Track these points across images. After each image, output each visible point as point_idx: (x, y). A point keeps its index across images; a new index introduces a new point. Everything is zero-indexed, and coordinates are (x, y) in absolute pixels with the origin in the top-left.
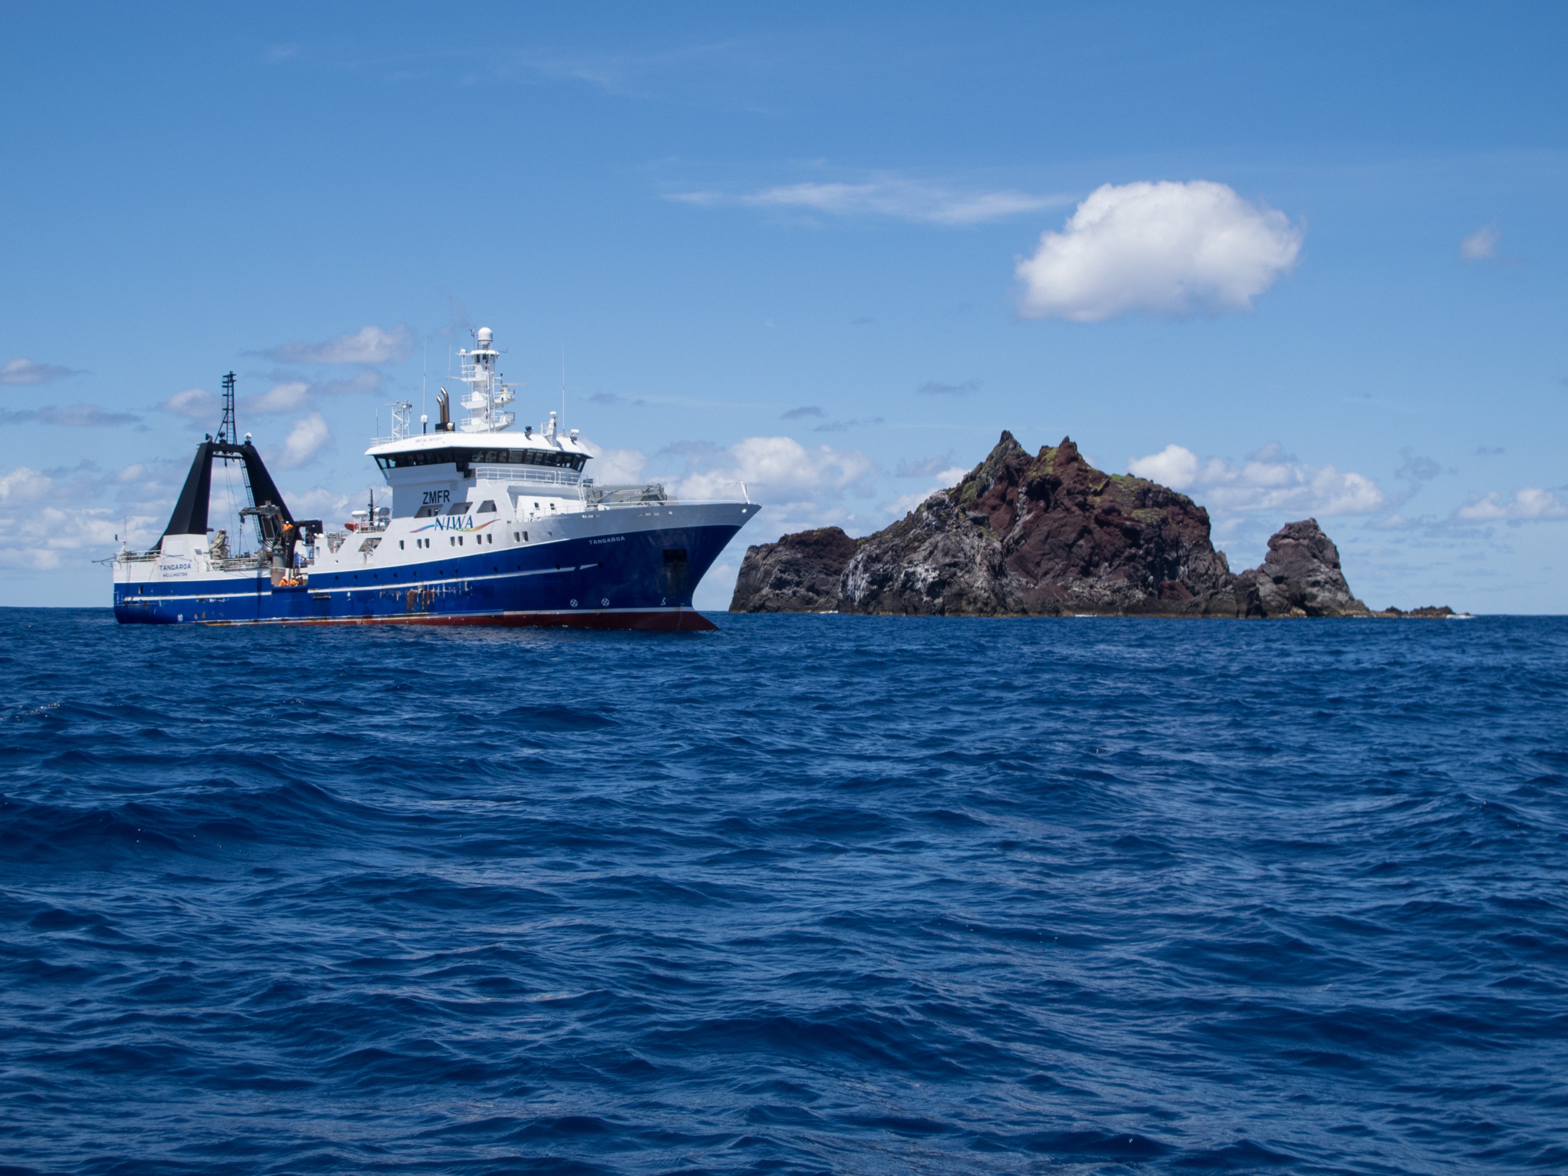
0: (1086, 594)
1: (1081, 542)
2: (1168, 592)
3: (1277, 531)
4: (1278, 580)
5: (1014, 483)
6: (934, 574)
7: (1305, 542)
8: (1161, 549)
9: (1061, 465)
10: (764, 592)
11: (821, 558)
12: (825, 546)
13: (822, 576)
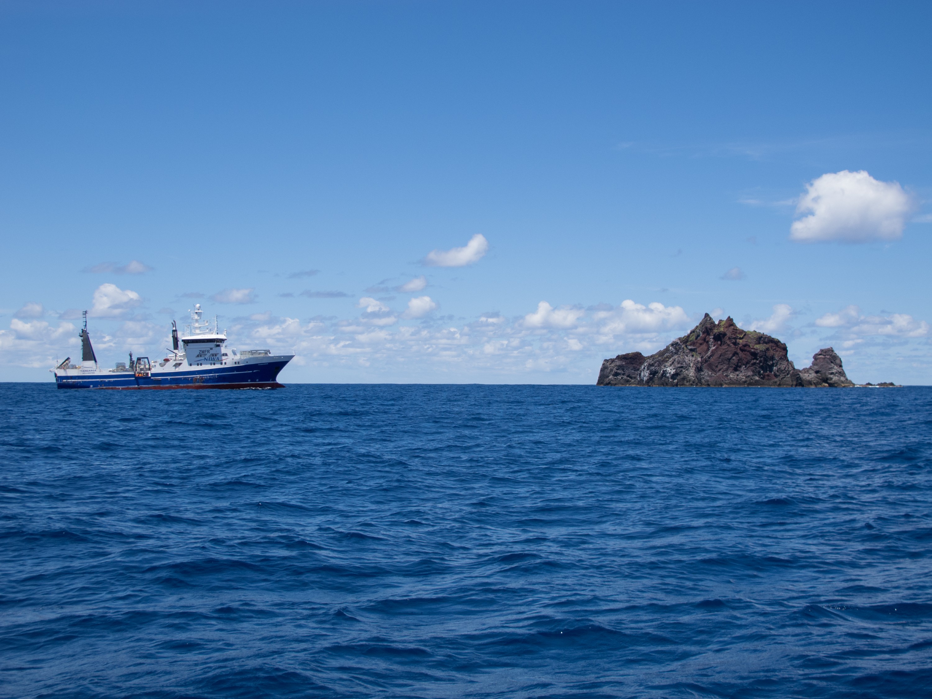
0: (735, 378)
1: (734, 358)
2: (767, 377)
3: (817, 352)
4: (817, 372)
5: (709, 334)
6: (674, 371)
7: (828, 357)
8: (766, 360)
9: (726, 327)
10: (610, 377)
11: (632, 364)
12: (634, 359)
13: (633, 371)
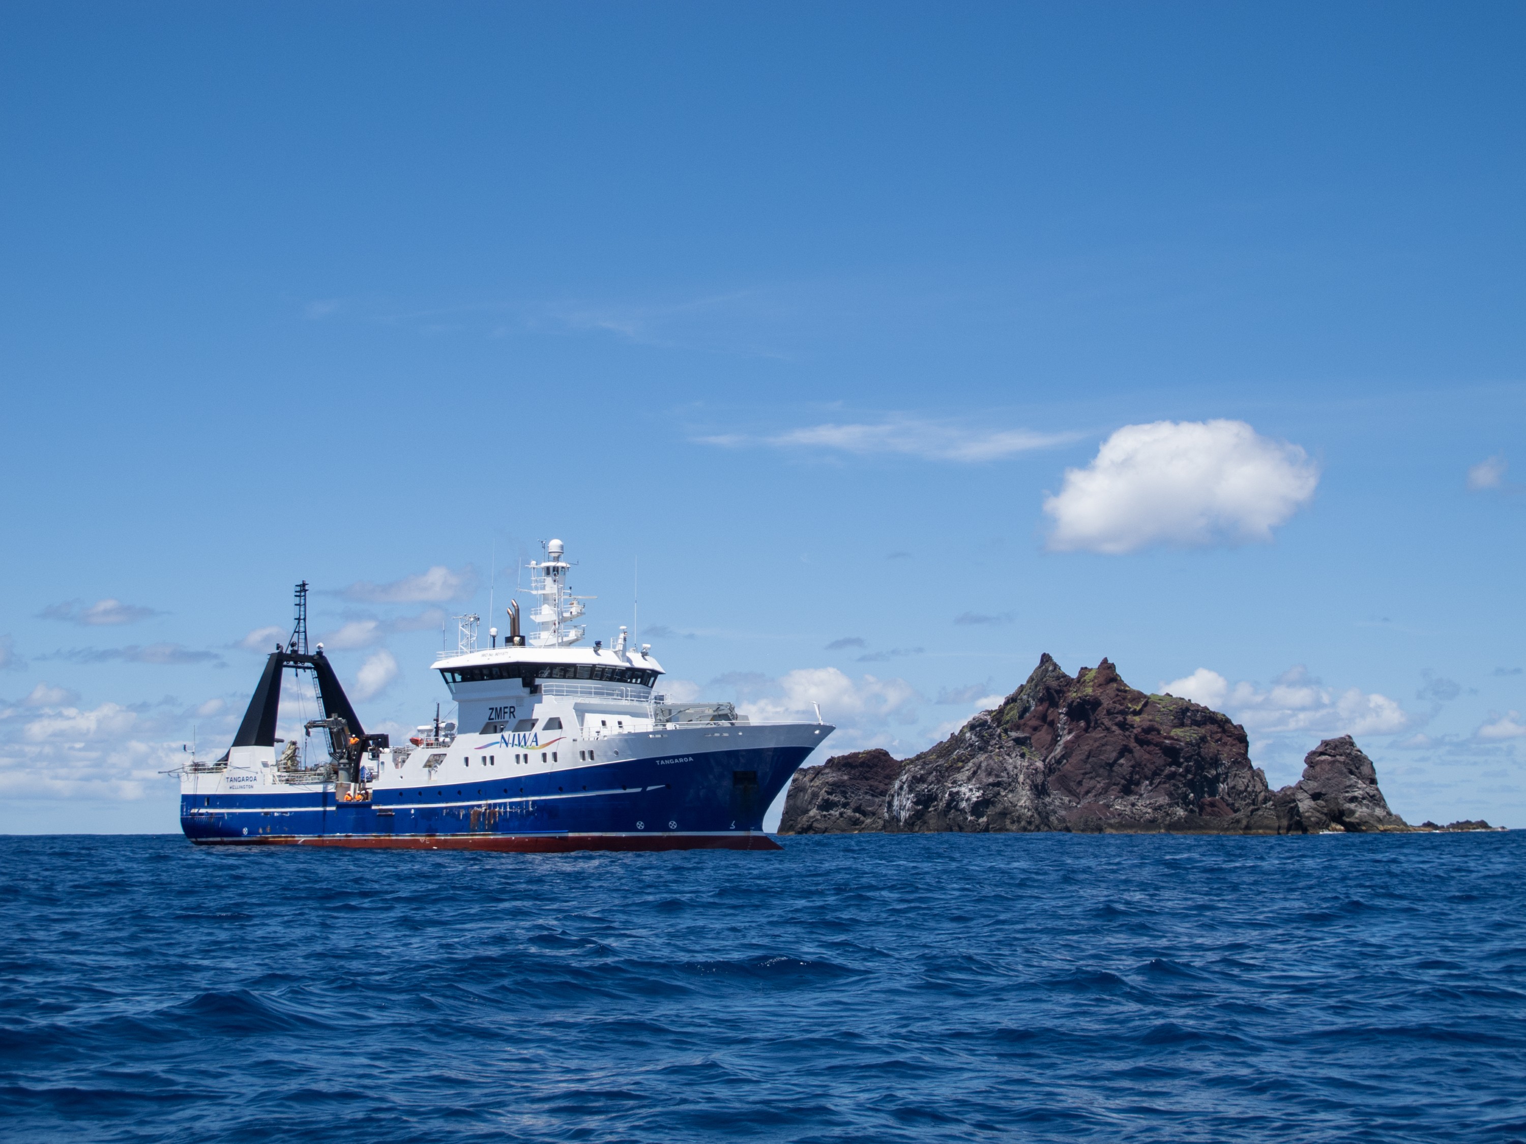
0: (1128, 812)
1: (1122, 761)
2: (1209, 809)
3: (1313, 749)
4: (1316, 796)
5: (1054, 704)
6: (978, 794)
7: (1342, 759)
8: (1200, 767)
9: (1100, 685)
10: (812, 813)
11: (867, 779)
12: (871, 768)
13: (868, 797)
